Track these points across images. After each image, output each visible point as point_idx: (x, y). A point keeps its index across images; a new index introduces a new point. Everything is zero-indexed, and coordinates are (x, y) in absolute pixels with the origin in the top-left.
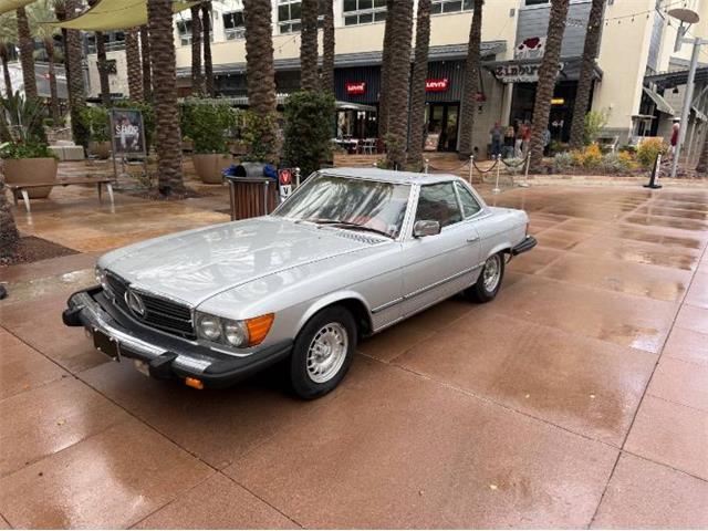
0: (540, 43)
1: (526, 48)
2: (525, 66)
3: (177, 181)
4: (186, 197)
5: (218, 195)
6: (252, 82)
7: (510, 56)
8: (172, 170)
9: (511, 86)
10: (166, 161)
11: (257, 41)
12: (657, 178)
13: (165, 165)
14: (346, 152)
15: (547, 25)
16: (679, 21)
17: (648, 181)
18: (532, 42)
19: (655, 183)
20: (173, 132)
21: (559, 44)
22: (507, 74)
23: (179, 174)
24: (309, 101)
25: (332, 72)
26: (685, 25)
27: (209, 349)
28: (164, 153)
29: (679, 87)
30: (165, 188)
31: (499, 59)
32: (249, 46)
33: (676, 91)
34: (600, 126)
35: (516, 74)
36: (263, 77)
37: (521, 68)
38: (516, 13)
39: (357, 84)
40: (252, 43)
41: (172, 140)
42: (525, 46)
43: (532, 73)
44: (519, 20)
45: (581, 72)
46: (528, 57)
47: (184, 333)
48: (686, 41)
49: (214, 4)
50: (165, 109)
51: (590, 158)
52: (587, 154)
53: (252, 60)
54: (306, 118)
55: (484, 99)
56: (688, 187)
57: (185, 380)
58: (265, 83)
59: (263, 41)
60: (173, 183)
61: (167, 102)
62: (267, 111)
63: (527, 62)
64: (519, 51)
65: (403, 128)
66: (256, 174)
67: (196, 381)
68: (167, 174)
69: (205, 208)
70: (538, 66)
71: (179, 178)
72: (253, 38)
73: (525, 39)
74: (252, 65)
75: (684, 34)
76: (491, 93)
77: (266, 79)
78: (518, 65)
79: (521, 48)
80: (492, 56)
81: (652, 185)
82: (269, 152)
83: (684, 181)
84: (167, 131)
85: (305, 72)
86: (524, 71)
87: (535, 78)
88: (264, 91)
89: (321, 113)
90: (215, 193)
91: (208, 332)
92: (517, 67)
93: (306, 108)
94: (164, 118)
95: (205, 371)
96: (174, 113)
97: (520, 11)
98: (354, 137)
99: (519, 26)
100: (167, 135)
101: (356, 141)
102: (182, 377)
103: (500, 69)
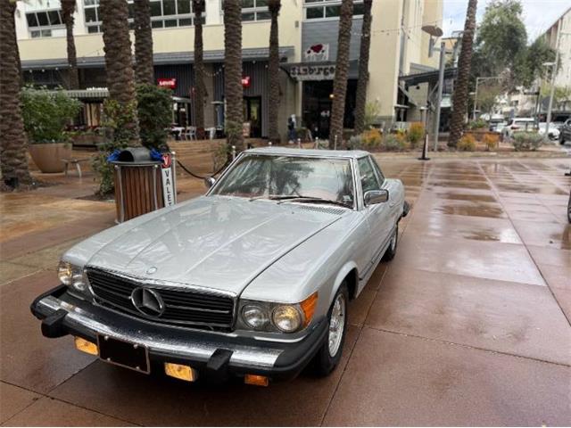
0: (323, 49)
1: (313, 53)
2: (312, 68)
3: (22, 171)
4: (35, 188)
5: (67, 184)
6: (113, 72)
7: (298, 59)
8: (17, 161)
9: (300, 84)
10: (10, 151)
11: (116, 33)
12: (426, 152)
13: (10, 156)
14: (173, 139)
15: (338, 34)
16: (429, 35)
17: (420, 155)
18: (317, 48)
19: (426, 156)
20: (17, 123)
21: (348, 49)
22: (299, 74)
23: (25, 164)
24: (148, 92)
25: (152, 68)
26: (434, 37)
27: (254, 339)
28: (8, 144)
29: (420, 85)
30: (12, 179)
31: (290, 61)
32: (107, 38)
33: (418, 88)
34: (375, 114)
35: (306, 74)
36: (125, 68)
37: (310, 69)
38: (300, 25)
39: (169, 79)
40: (111, 36)
41: (16, 131)
42: (312, 51)
43: (318, 73)
44: (303, 31)
45: (360, 72)
46: (315, 60)
47: (210, 325)
48: (436, 49)
49: (18, 3)
50: (7, 99)
51: (374, 139)
52: (372, 136)
53: (112, 51)
54: (146, 107)
55: (281, 94)
56: (447, 158)
57: (243, 379)
58: (125, 73)
59: (122, 34)
60: (19, 174)
61: (9, 93)
62: (128, 100)
63: (314, 64)
64: (307, 55)
65: (240, 116)
66: (143, 158)
67: (258, 377)
68: (10, 165)
69: (64, 197)
70: (323, 67)
71: (25, 168)
72: (112, 31)
73: (311, 46)
74: (109, 57)
75: (434, 44)
76: (286, 89)
77: (127, 69)
78: (308, 66)
79: (309, 52)
80: (285, 59)
81: (423, 158)
82: (131, 139)
83: (444, 154)
84: (10, 121)
85: (141, 66)
86: (311, 71)
87: (331, 76)
88: (125, 81)
89: (160, 103)
90: (64, 182)
91: (252, 321)
92: (306, 67)
93: (145, 99)
94: (5, 108)
95: (275, 365)
96: (17, 103)
97: (303, 24)
98: (179, 126)
99: (303, 35)
100: (11, 125)
101: (180, 129)
102: (240, 376)
103: (294, 69)
